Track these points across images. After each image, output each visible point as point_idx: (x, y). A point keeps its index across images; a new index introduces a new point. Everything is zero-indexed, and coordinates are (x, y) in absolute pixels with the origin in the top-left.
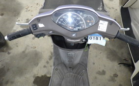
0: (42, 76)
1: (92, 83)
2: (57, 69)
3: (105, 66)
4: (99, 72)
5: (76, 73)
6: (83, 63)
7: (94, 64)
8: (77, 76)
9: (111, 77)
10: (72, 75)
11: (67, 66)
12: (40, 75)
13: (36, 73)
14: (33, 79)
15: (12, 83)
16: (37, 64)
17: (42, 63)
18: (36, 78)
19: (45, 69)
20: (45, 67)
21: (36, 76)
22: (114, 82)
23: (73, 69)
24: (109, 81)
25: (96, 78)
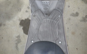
0: (26, 19)
1: (66, 23)
2: (35, 16)
3: (79, 8)
4: (73, 14)
5: (52, 19)
6: (58, 8)
7: (69, 7)
8: (53, 21)
9: (83, 18)
10: (48, 21)
11: (43, 12)
12: (24, 19)
13: (21, 17)
14: (19, 22)
15: (4, 25)
16: (20, 10)
17: (24, 8)
18: (21, 21)
19: (27, 13)
20: (27, 11)
21: (21, 19)
22: (85, 22)
23: (49, 15)
24: (81, 21)
25: (70, 19)
